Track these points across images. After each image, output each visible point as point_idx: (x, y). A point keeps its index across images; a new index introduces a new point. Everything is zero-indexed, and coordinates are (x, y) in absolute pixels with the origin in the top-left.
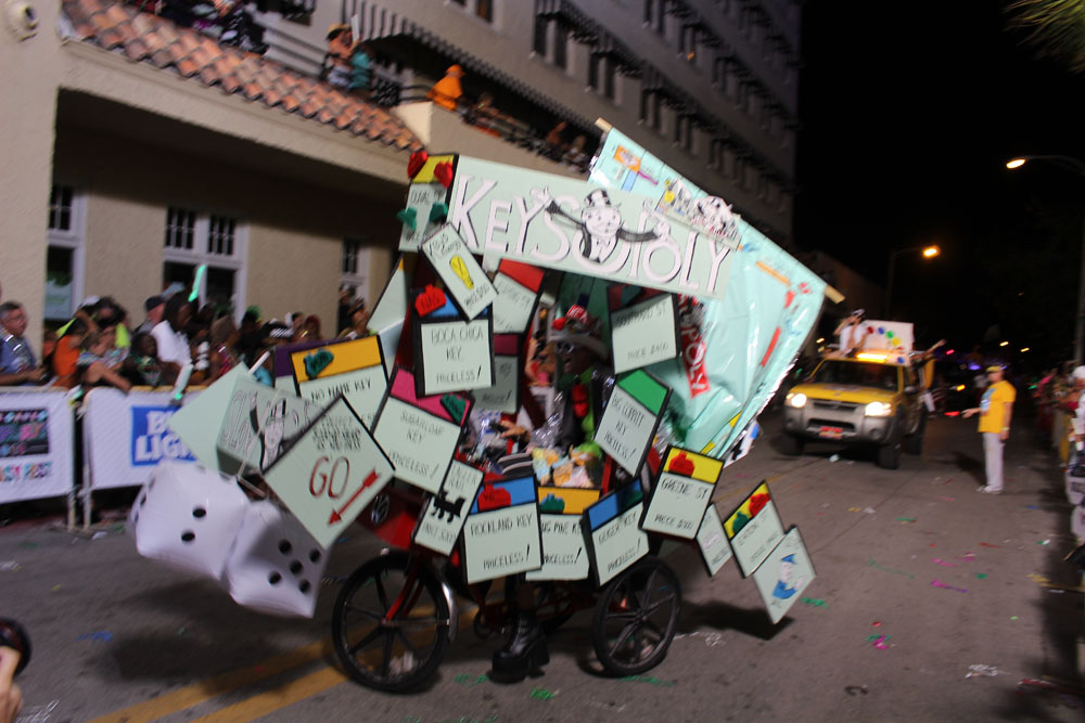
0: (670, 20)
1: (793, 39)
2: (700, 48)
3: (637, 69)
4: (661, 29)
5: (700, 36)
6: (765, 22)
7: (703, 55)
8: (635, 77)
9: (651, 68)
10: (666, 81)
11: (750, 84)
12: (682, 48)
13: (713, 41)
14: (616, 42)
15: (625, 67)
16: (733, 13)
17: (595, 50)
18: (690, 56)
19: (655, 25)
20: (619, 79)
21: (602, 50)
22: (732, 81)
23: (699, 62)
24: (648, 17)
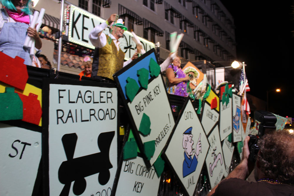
0: (200, 37)
1: (234, 38)
2: (209, 43)
3: (193, 51)
4: (199, 40)
5: (209, 40)
6: (226, 34)
7: (210, 45)
8: (193, 53)
9: (197, 50)
10: (201, 53)
11: (223, 51)
12: (204, 44)
13: (212, 41)
14: (187, 45)
15: (190, 51)
16: (217, 34)
17: (182, 48)
18: (207, 46)
19: (197, 39)
20: (189, 54)
21: (184, 47)
22: (218, 51)
23: (209, 47)
24: (195, 38)
